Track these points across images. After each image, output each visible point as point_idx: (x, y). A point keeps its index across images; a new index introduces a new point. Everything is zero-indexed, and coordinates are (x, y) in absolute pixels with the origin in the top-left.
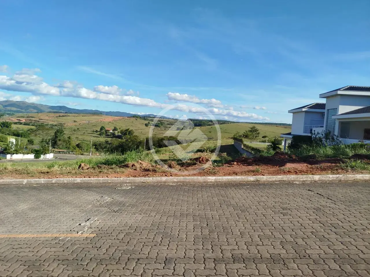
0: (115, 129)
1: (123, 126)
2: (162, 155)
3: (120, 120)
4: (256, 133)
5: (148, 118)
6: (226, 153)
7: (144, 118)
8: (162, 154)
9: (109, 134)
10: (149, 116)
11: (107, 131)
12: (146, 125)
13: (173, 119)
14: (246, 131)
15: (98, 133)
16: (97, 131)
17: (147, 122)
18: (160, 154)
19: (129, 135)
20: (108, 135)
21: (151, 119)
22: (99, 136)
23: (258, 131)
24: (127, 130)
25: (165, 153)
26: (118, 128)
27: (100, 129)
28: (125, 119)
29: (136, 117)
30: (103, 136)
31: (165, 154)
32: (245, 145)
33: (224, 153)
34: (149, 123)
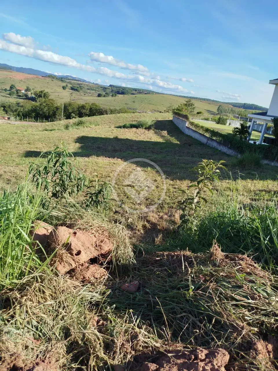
0: (27, 90)
1: (37, 87)
2: (85, 128)
3: (33, 79)
4: (191, 107)
5: (65, 80)
6: (166, 132)
7: (62, 79)
8: (87, 127)
9: (21, 94)
10: (67, 78)
11: (18, 91)
12: (64, 88)
13: (94, 83)
14: (181, 105)
15: (8, 92)
16: (6, 90)
17: (64, 84)
18: (84, 127)
19: (44, 98)
20: (20, 96)
21: (69, 81)
22: (9, 96)
23: (194, 105)
24: (41, 92)
25: (89, 125)
26: (31, 88)
27: (10, 87)
28: (40, 79)
29: (52, 77)
30: (13, 97)
31: (90, 127)
32: (192, 124)
33: (164, 132)
34: (67, 86)
